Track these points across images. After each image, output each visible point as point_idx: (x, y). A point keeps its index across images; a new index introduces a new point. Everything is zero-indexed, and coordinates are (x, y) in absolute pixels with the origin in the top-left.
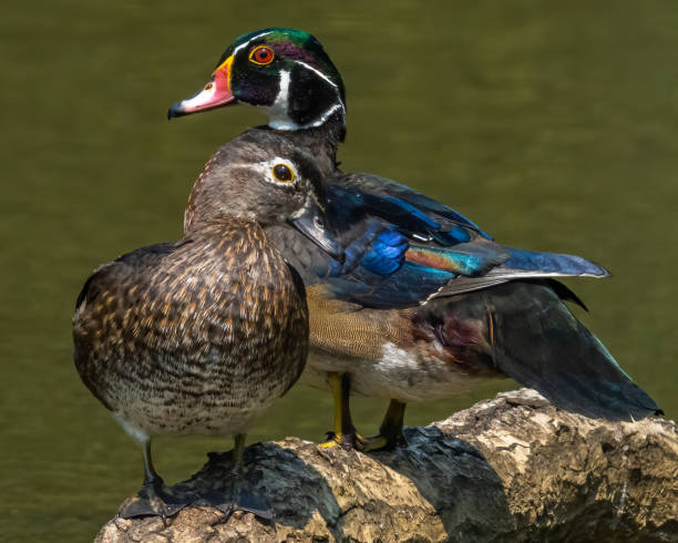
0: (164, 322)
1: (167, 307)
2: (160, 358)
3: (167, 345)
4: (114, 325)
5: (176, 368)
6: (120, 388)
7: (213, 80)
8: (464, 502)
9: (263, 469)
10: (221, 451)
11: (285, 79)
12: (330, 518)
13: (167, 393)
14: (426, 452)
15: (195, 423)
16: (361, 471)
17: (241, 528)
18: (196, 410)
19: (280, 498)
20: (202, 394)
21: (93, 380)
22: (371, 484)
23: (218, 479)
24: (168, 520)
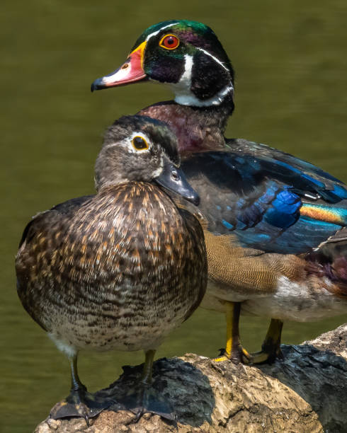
0: (83, 259)
1: (84, 247)
2: (82, 289)
3: (87, 278)
4: (45, 262)
5: (96, 297)
6: (52, 312)
7: (128, 60)
8: (330, 406)
9: (167, 379)
10: (133, 365)
11: (189, 62)
12: (222, 419)
13: (89, 317)
14: (300, 366)
15: (114, 340)
16: (247, 380)
17: (149, 427)
18: (115, 329)
19: (182, 403)
20: (119, 317)
21: (30, 305)
22: (255, 392)
23: (130, 387)
24: (90, 421)
